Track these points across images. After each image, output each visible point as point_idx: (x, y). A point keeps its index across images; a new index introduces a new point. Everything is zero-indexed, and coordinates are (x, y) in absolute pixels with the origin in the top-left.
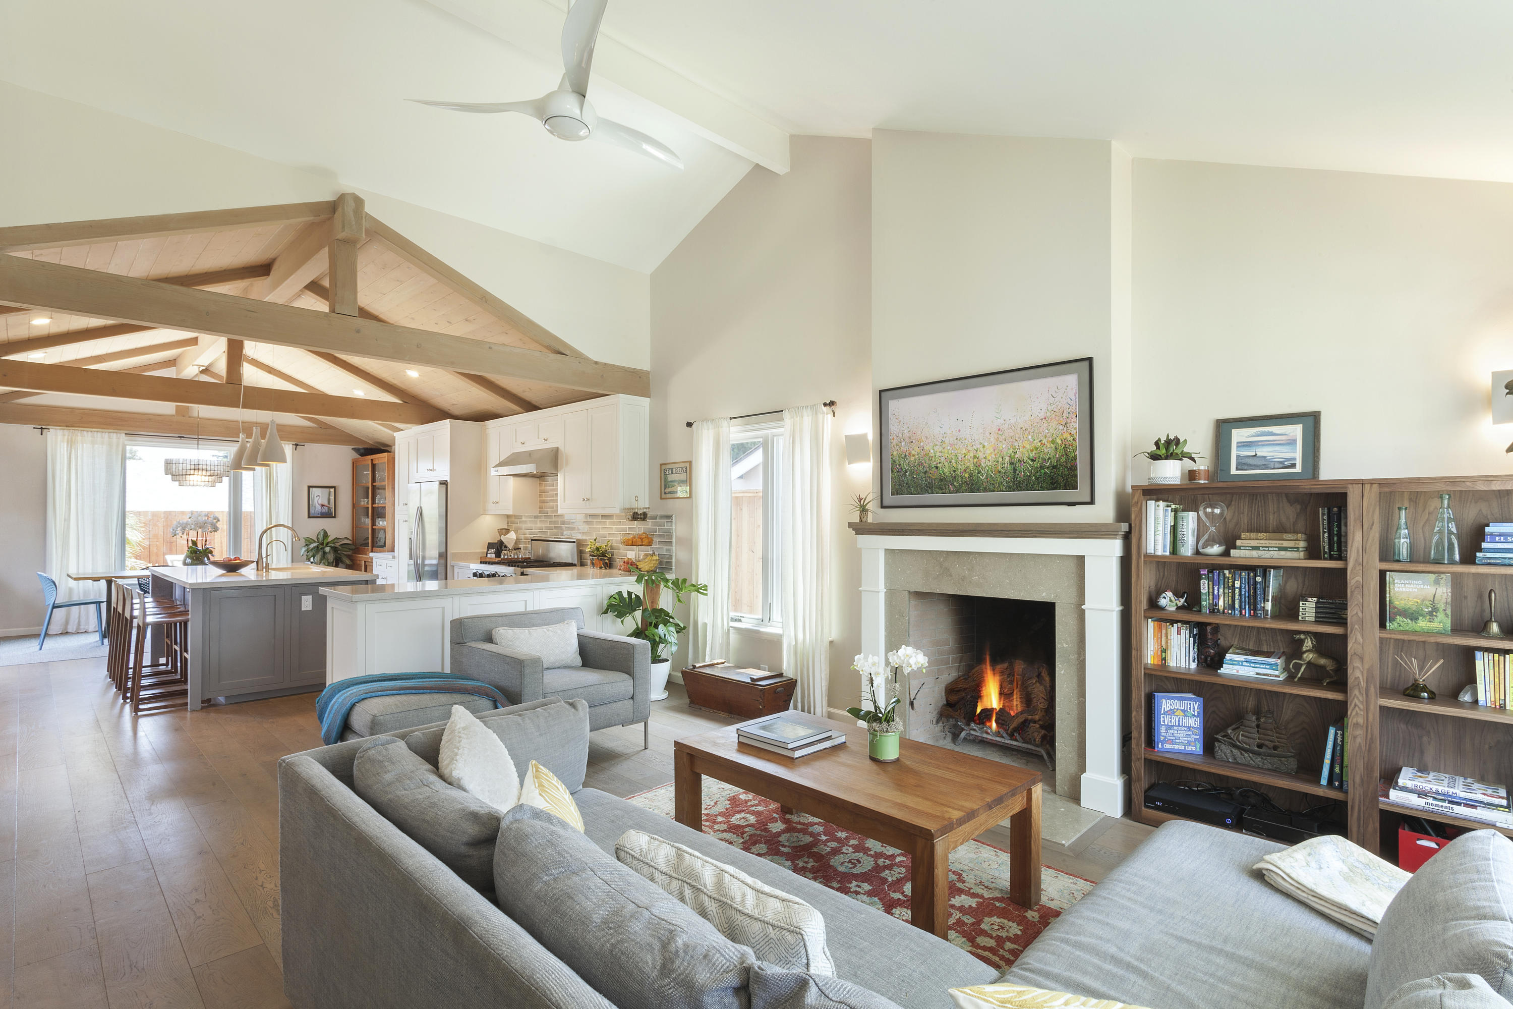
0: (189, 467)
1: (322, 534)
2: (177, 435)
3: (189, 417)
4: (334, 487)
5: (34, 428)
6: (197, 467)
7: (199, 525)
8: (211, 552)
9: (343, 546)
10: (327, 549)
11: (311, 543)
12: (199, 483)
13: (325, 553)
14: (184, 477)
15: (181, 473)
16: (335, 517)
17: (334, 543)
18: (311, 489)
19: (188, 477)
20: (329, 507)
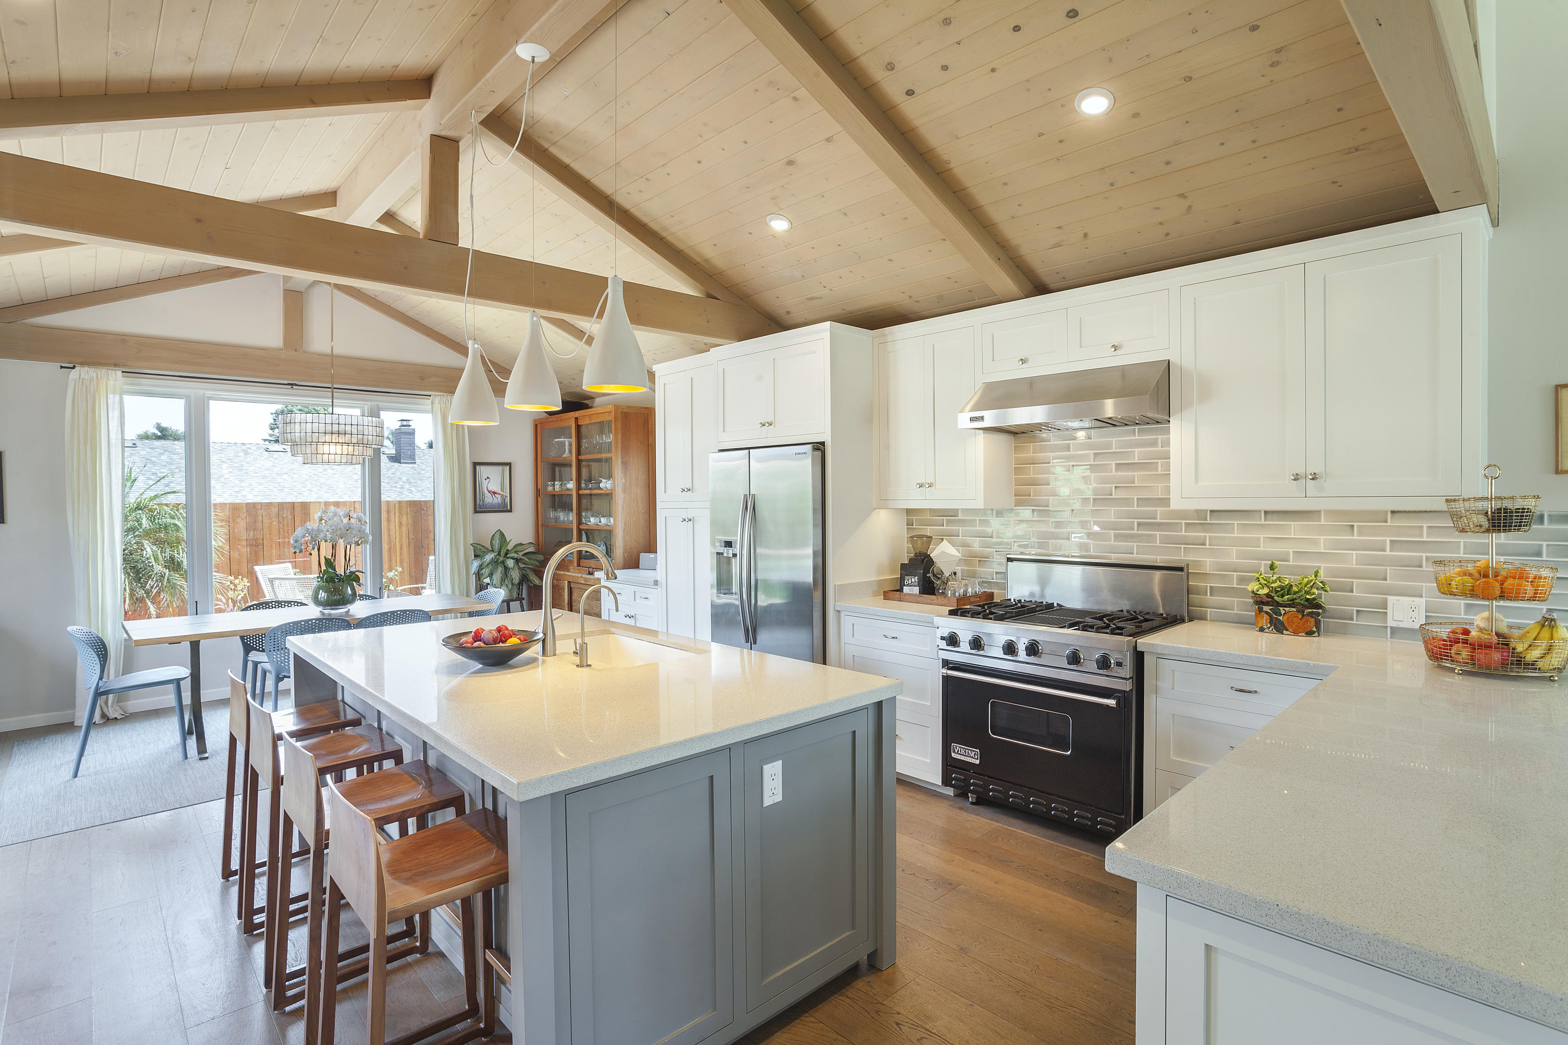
0: (322, 430)
1: (498, 536)
2: (286, 382)
3: (304, 352)
4: (509, 464)
5: (62, 367)
6: (335, 428)
7: (339, 532)
8: (357, 579)
9: (528, 556)
10: (510, 563)
11: (485, 553)
12: (338, 458)
13: (506, 569)
14: (314, 447)
15: (309, 439)
16: (510, 511)
17: (516, 552)
18: (478, 467)
19: (320, 447)
20: (502, 496)
